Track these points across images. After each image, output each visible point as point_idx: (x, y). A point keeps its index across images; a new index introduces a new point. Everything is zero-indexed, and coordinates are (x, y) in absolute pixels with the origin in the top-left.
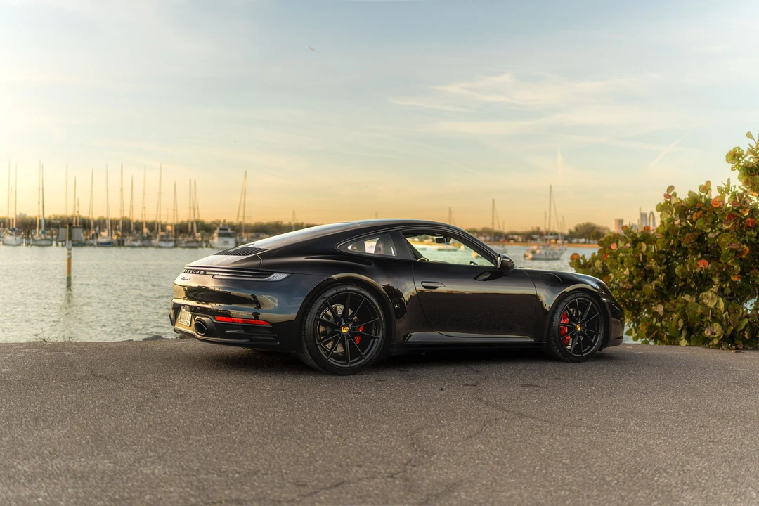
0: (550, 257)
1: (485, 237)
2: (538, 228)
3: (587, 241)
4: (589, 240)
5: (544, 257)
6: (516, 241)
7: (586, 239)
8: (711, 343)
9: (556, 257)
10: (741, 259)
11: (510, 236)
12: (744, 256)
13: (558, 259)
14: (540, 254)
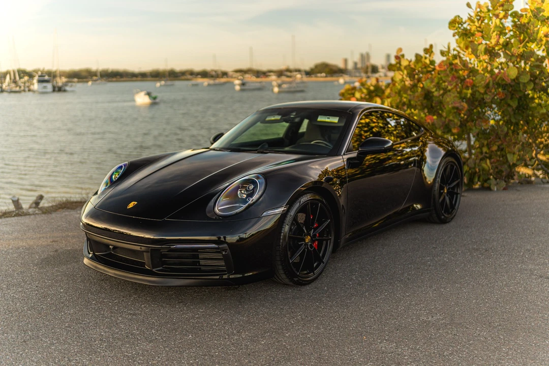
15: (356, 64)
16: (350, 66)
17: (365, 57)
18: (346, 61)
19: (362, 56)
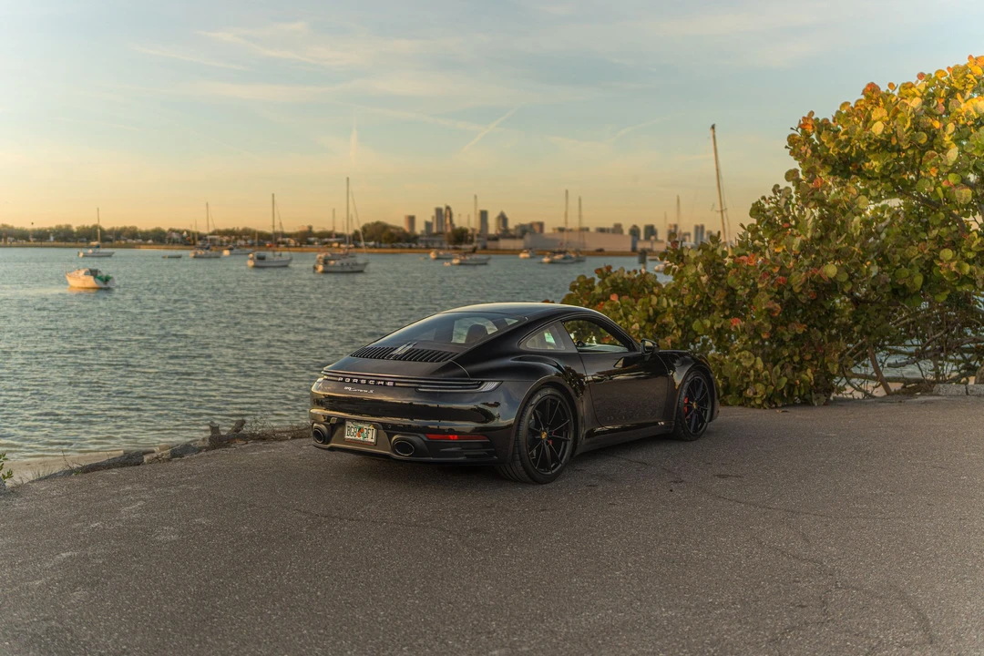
0: (348, 269)
1: (246, 240)
2: (310, 228)
3: (378, 244)
4: (381, 243)
5: (339, 269)
6: (287, 245)
7: (375, 241)
8: (752, 403)
9: (356, 268)
10: (771, 317)
11: (280, 239)
12: (776, 314)
13: (361, 272)
14: (334, 266)
15: (428, 225)
16: (419, 228)
17: (443, 214)
18: (411, 220)
19: (439, 211)
